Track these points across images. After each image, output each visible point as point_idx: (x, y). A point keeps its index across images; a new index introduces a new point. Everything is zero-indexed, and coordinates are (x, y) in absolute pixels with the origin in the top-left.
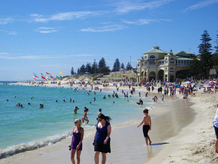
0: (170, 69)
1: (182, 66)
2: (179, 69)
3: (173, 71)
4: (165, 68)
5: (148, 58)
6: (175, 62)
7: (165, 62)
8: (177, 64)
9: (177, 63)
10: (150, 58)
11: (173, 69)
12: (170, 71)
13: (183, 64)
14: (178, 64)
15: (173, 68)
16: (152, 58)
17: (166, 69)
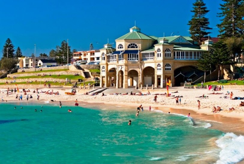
0: (166, 66)
1: (183, 61)
2: (178, 66)
3: (170, 69)
4: (157, 63)
5: (125, 48)
6: (172, 55)
7: (156, 55)
8: (174, 58)
9: (174, 56)
10: (128, 47)
11: (170, 66)
12: (166, 69)
13: (184, 58)
14: (176, 57)
15: (169, 64)
16: (132, 47)
17: (159, 65)
